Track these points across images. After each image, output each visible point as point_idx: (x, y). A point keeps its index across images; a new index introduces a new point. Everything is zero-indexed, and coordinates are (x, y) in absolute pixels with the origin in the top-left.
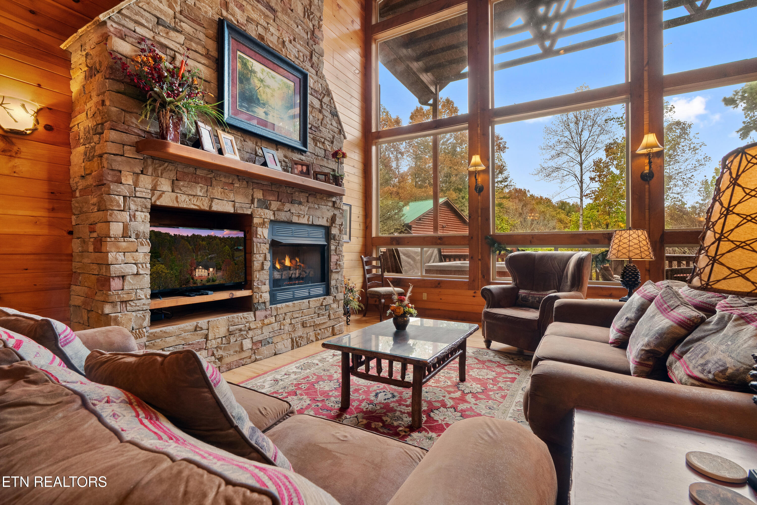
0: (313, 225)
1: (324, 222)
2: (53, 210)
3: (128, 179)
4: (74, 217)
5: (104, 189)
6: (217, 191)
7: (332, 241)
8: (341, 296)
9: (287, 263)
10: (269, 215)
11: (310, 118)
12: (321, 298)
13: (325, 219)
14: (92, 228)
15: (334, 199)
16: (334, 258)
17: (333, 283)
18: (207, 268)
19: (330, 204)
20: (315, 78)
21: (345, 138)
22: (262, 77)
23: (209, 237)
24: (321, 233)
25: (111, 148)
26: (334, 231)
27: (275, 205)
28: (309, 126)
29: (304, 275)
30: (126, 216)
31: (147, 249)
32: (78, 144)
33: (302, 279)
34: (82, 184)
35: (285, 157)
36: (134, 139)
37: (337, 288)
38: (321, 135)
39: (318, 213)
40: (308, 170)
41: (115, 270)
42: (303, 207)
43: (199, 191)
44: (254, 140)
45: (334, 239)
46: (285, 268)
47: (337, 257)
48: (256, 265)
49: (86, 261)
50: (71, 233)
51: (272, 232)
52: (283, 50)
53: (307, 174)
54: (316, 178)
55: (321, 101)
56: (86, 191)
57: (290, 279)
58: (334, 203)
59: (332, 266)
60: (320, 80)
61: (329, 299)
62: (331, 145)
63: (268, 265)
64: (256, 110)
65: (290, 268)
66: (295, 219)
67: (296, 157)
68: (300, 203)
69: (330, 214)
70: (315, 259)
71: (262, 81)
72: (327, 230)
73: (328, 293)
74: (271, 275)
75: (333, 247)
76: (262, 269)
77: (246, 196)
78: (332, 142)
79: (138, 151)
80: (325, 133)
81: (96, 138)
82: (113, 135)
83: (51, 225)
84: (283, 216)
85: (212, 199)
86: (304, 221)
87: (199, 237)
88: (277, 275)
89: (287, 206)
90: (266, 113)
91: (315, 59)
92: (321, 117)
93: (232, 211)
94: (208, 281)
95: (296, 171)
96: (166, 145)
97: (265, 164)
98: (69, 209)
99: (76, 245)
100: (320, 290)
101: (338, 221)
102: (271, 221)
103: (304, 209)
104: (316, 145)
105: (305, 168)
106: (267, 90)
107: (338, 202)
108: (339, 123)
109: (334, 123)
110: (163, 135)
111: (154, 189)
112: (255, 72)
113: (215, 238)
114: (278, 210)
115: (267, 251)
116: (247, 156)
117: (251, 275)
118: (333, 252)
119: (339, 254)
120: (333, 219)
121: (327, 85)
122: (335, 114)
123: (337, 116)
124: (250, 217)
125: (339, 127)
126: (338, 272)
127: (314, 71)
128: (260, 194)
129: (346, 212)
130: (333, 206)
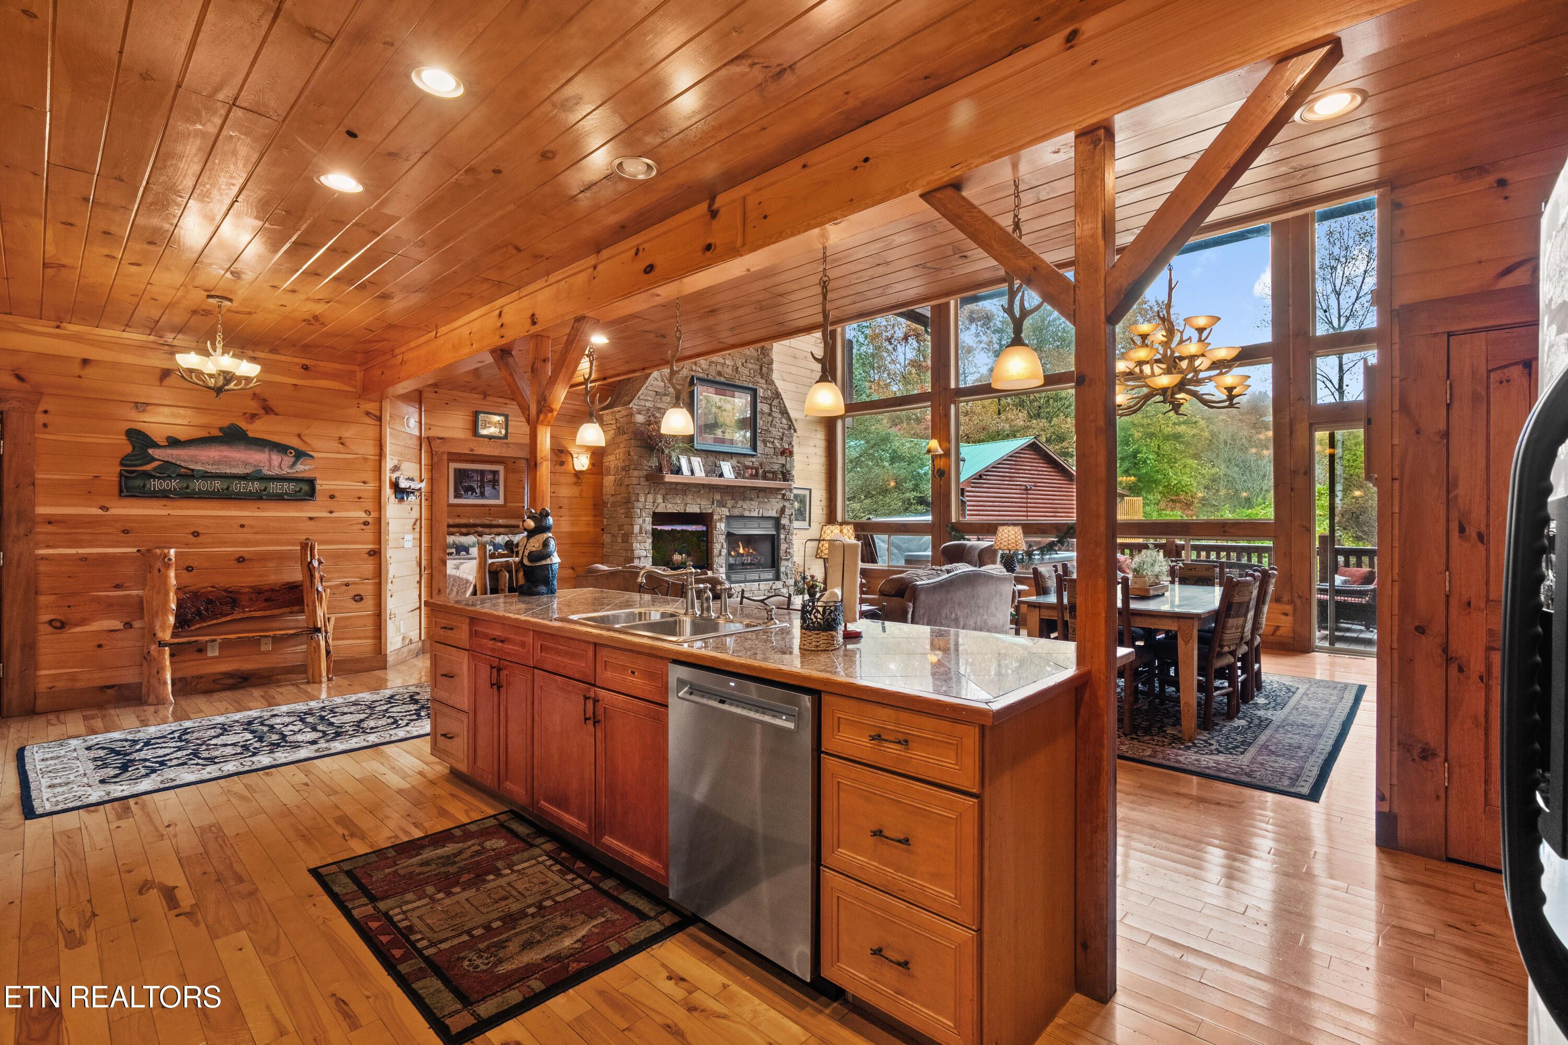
0: (763, 517)
1: (773, 514)
2: (595, 516)
3: (642, 499)
4: (605, 520)
5: (630, 505)
6: (689, 499)
7: (782, 531)
8: (792, 582)
9: (741, 551)
10: (725, 512)
11: (760, 423)
12: (771, 583)
13: (775, 511)
14: (620, 527)
15: (783, 492)
16: (783, 547)
17: (783, 569)
18: (681, 554)
19: (780, 496)
20: (765, 386)
21: (795, 431)
22: (720, 405)
23: (682, 531)
24: (770, 524)
25: (635, 481)
26: (784, 521)
27: (730, 503)
28: (759, 431)
29: (756, 561)
30: (641, 520)
31: (650, 541)
32: (608, 474)
33: (754, 564)
34: (612, 499)
35: (738, 462)
36: (645, 473)
37: (787, 575)
38: (771, 435)
39: (768, 506)
40: (757, 472)
41: (637, 553)
42: (753, 503)
43: (678, 500)
44: (714, 455)
45: (784, 528)
46: (739, 555)
47: (787, 545)
48: (716, 552)
49: (615, 547)
50: (603, 530)
51: (728, 525)
52: (736, 377)
53: (755, 476)
54: (765, 478)
55: (770, 405)
56: (614, 504)
57: (743, 564)
58: (784, 495)
59: (782, 553)
60: (770, 387)
61: (779, 584)
62: (781, 442)
63: (724, 552)
64: (715, 432)
65: (742, 555)
66: (747, 514)
67: (748, 461)
68: (751, 499)
69: (779, 506)
70: (766, 547)
71: (720, 408)
72: (777, 521)
73: (777, 578)
74: (727, 560)
75: (782, 536)
76: (720, 555)
77: (708, 499)
78: (782, 439)
79: (647, 480)
80: (776, 433)
81: (624, 473)
82: (636, 473)
83: (595, 526)
84: (736, 512)
85: (686, 505)
86: (755, 514)
87: (675, 530)
88: (732, 561)
89: (740, 503)
90: (723, 432)
91: (764, 370)
92: (771, 418)
93: (699, 511)
94: (682, 563)
95: (747, 475)
96: (663, 477)
97: (721, 475)
98: (602, 515)
99: (607, 538)
100: (770, 575)
101: (787, 512)
102: (727, 517)
103: (755, 503)
104: (766, 446)
105: (754, 471)
106: (724, 413)
107: (787, 494)
108: (789, 419)
109: (784, 421)
110: (660, 469)
111: (654, 502)
112: (715, 403)
113: (686, 531)
114: (733, 507)
115: (723, 541)
116: (709, 469)
117: (712, 559)
118: (782, 541)
119: (789, 543)
120: (783, 511)
121: (777, 388)
122: (784, 412)
123: (787, 413)
124: (711, 515)
125: (790, 423)
126: (787, 560)
127: (764, 381)
128: (717, 497)
129: (804, 496)
130: (783, 498)
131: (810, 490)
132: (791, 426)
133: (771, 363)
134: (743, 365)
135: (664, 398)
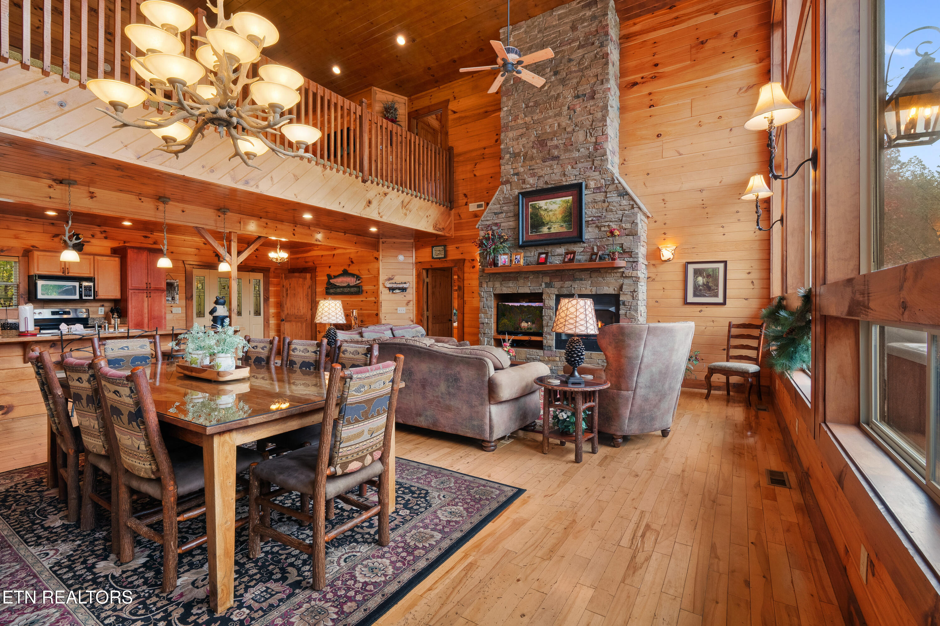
0: (596, 295)
1: (610, 291)
7: (622, 307)
10: (554, 291)
11: (589, 212)
13: (610, 289)
15: (622, 270)
18: (527, 322)
19: (619, 275)
20: (599, 177)
22: (546, 207)
23: (528, 306)
24: (608, 301)
26: (622, 298)
27: (557, 284)
35: (567, 250)
38: (606, 220)
39: (601, 284)
42: (583, 282)
43: (511, 284)
45: (624, 304)
52: (564, 179)
55: (607, 192)
60: (605, 176)
62: (620, 223)
64: (542, 230)
66: (578, 292)
68: (581, 280)
69: (617, 284)
71: (546, 210)
72: (615, 298)
75: (623, 312)
76: (548, 325)
78: (622, 220)
80: (612, 216)
84: (564, 291)
85: (518, 287)
86: (585, 292)
87: (523, 306)
89: (570, 283)
90: (549, 229)
91: (597, 163)
92: (606, 204)
93: (530, 292)
94: (528, 329)
101: (627, 289)
102: (555, 295)
103: (587, 283)
104: (600, 231)
105: (572, 256)
106: (551, 213)
109: (625, 202)
111: (493, 287)
112: (541, 207)
113: (531, 306)
114: (562, 287)
115: (552, 314)
118: (622, 316)
119: (631, 318)
120: (621, 288)
122: (624, 194)
123: (627, 194)
124: (541, 294)
125: (632, 203)
127: (597, 173)
128: (547, 280)
129: (715, 270)
130: (622, 276)
131: (725, 262)
132: (634, 205)
133: (605, 154)
134: (572, 168)
135: (500, 215)
